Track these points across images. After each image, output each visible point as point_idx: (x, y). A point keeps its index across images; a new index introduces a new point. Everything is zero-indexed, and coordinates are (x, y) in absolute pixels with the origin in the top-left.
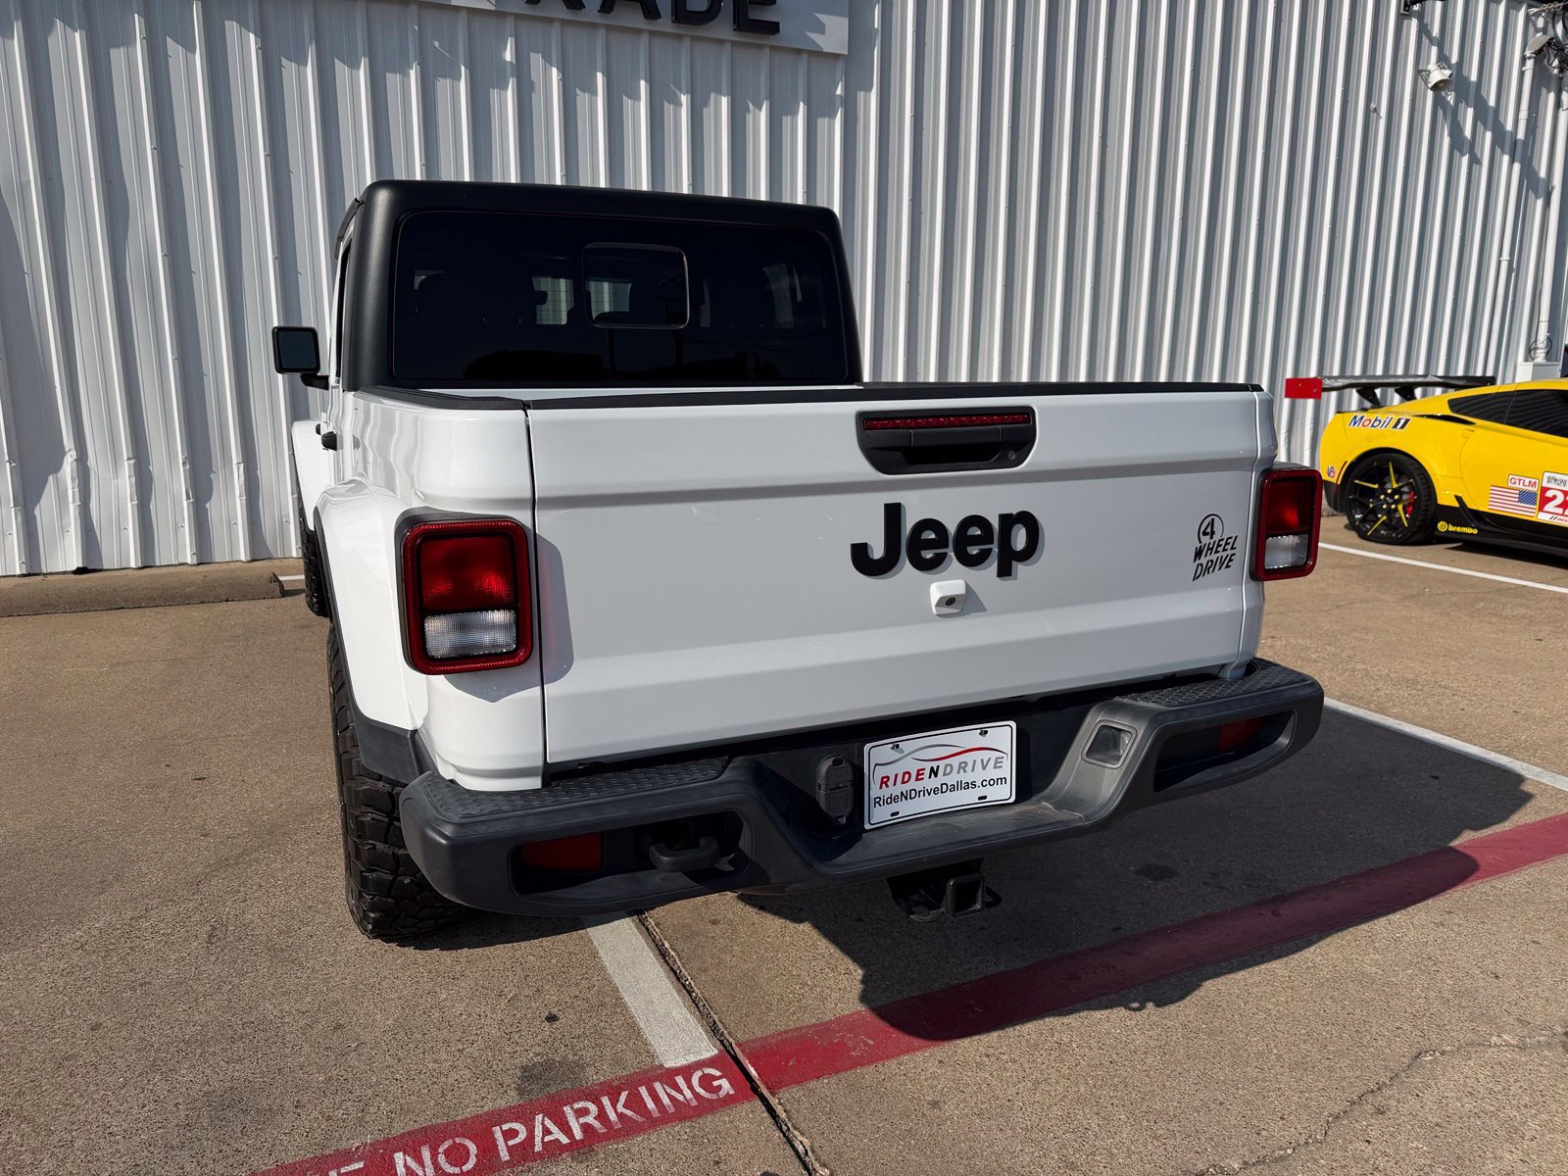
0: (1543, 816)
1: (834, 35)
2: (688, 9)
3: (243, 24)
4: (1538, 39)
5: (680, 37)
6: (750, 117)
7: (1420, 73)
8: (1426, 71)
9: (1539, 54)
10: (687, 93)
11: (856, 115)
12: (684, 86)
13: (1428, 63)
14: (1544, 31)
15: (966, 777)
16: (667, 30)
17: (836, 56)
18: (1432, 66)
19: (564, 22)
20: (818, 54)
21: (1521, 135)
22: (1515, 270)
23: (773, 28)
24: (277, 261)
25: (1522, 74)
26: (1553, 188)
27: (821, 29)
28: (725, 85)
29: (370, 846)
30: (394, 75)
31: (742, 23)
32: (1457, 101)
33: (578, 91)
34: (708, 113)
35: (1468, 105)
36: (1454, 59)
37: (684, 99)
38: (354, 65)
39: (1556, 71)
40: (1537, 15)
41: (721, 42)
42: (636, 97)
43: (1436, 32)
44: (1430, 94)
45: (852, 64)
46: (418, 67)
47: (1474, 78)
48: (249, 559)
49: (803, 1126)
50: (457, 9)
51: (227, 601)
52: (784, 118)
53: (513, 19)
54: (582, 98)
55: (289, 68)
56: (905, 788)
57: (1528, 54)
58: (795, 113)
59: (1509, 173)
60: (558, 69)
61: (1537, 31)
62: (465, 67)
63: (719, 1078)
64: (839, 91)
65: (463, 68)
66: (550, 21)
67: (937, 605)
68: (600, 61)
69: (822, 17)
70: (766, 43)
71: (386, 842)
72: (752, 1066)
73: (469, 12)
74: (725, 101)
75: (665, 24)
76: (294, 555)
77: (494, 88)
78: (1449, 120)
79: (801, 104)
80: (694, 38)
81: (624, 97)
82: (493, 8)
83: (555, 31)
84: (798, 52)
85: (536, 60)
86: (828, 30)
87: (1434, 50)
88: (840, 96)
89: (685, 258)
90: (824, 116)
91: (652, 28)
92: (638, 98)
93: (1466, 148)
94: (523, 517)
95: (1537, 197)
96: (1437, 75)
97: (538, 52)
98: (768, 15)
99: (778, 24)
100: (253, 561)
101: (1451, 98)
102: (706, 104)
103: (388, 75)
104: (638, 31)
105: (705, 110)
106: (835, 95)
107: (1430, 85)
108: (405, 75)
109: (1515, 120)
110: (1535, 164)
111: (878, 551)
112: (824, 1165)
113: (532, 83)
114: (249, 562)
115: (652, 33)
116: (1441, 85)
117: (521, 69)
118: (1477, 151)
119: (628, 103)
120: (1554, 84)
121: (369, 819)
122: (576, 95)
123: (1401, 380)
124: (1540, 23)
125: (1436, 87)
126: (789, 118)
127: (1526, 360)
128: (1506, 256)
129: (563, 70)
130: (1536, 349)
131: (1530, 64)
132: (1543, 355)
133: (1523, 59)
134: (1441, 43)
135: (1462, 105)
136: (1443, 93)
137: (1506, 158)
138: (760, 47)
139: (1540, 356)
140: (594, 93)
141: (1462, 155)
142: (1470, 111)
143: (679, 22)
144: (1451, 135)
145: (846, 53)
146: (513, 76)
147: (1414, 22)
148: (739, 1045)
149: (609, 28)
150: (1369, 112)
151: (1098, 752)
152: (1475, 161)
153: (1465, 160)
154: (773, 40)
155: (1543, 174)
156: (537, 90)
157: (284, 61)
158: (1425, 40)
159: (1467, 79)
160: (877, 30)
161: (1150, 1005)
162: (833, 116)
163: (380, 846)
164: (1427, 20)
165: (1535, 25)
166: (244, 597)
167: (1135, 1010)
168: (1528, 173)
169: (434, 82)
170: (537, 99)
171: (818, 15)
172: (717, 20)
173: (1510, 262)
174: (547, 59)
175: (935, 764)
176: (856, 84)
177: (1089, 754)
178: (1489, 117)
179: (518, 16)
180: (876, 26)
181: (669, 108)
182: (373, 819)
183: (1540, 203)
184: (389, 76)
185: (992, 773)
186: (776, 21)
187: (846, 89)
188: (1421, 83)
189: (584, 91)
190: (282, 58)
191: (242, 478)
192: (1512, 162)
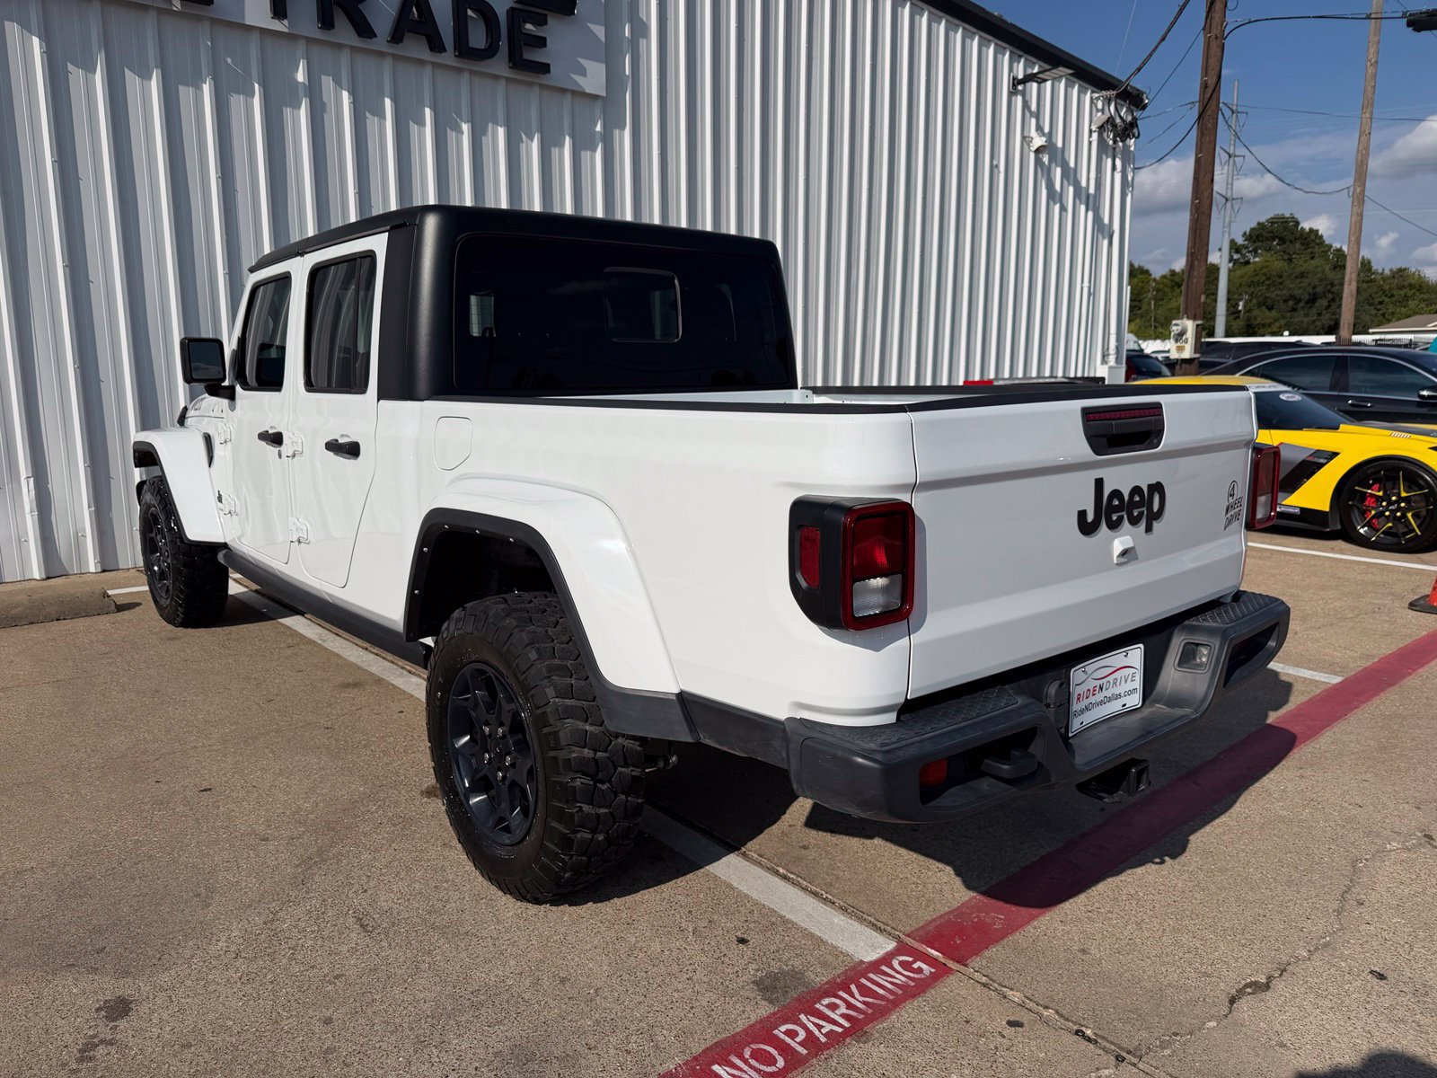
0: (1305, 698)
1: (593, 79)
2: (471, 45)
3: (26, 26)
4: (1100, 118)
5: (460, 70)
6: (523, 147)
7: (1026, 139)
8: (1029, 137)
9: (1101, 128)
10: (468, 122)
11: (613, 150)
12: (464, 117)
13: (1030, 131)
14: (1103, 111)
15: (1116, 691)
16: (450, 63)
17: (595, 97)
18: (1033, 133)
19: (352, 48)
20: (580, 94)
21: (1092, 191)
22: (1092, 294)
23: (544, 68)
24: (67, 269)
25: (1090, 143)
26: (1113, 232)
27: (583, 72)
28: (501, 115)
29: (577, 809)
30: (187, 88)
31: (517, 62)
32: (1050, 161)
33: (368, 114)
34: (486, 141)
35: (1057, 166)
36: (1047, 130)
37: (465, 127)
38: (146, 76)
39: (1111, 142)
40: (1098, 98)
41: (497, 77)
42: (422, 123)
43: (1034, 107)
44: (1032, 155)
45: (608, 105)
46: (212, 81)
47: (1060, 144)
48: (44, 577)
49: (1006, 983)
50: (250, 28)
51: (57, 620)
52: (553, 149)
53: (304, 42)
54: (372, 121)
55: (76, 75)
56: (1086, 702)
57: (1094, 128)
58: (561, 145)
59: (1086, 219)
60: (349, 92)
61: (1098, 110)
62: (259, 84)
63: (914, 962)
64: (598, 128)
65: (256, 86)
66: (340, 46)
67: (1118, 556)
68: (387, 87)
69: (583, 62)
70: (535, 80)
71: (591, 803)
72: (932, 948)
73: (261, 32)
74: (501, 131)
75: (448, 58)
76: (92, 569)
77: (286, 107)
78: (1045, 176)
79: (567, 138)
80: (472, 73)
81: (411, 122)
82: (287, 30)
83: (345, 57)
84: (563, 91)
85: (327, 82)
86: (588, 72)
87: (1033, 121)
88: (600, 132)
89: (676, 281)
90: (586, 149)
91: (435, 60)
92: (424, 125)
93: (1057, 198)
94: (905, 498)
95: (1104, 238)
96: (1038, 141)
97: (329, 75)
98: (539, 56)
99: (548, 65)
100: (48, 578)
101: (1046, 159)
102: (484, 132)
103: (180, 87)
104: (422, 62)
105: (483, 138)
106: (595, 131)
107: (1033, 149)
108: (199, 88)
109: (1087, 178)
110: (1101, 213)
111: (1090, 517)
112: (1046, 1007)
113: (323, 105)
114: (43, 580)
115: (435, 65)
116: (1041, 149)
117: (313, 91)
118: (1064, 201)
119: (414, 128)
120: (1110, 152)
121: (579, 784)
122: (365, 118)
123: (1048, 380)
124: (1100, 105)
125: (1038, 151)
126: (557, 149)
127: (1102, 364)
128: (1086, 284)
129: (353, 93)
130: (1108, 355)
131: (1095, 136)
132: (1114, 360)
133: (1091, 131)
134: (1038, 116)
135: (1053, 165)
136: (1040, 156)
137: (1083, 208)
138: (530, 84)
139: (1112, 360)
140: (383, 117)
141: (1055, 204)
142: (1059, 171)
143: (463, 57)
144: (1047, 188)
145: (604, 94)
146: (305, 97)
147: (1019, 98)
148: (908, 935)
149: (396, 57)
150: (993, 168)
151: (1185, 662)
152: (1063, 209)
153: (1057, 208)
154: (544, 79)
155: (1106, 221)
156: (328, 109)
157: (70, 67)
158: (1027, 114)
159: (1056, 145)
160: (628, 76)
161: (1167, 858)
162: (594, 150)
163: (586, 808)
164: (1027, 98)
165: (1096, 107)
166: (76, 614)
167: (1157, 863)
168: (1098, 219)
169: (227, 97)
170: (329, 118)
171: (580, 60)
172: (495, 57)
173: (1090, 288)
174: (338, 82)
175: (1101, 682)
176: (614, 122)
177: (1180, 664)
178: (1070, 175)
179: (309, 40)
180: (627, 73)
181: (451, 135)
182: (582, 783)
183: (1106, 242)
184: (182, 89)
185: (1131, 686)
186: (548, 62)
187: (604, 126)
188: (1026, 146)
189: (373, 115)
190: (69, 64)
191: (33, 493)
192: (1087, 210)
